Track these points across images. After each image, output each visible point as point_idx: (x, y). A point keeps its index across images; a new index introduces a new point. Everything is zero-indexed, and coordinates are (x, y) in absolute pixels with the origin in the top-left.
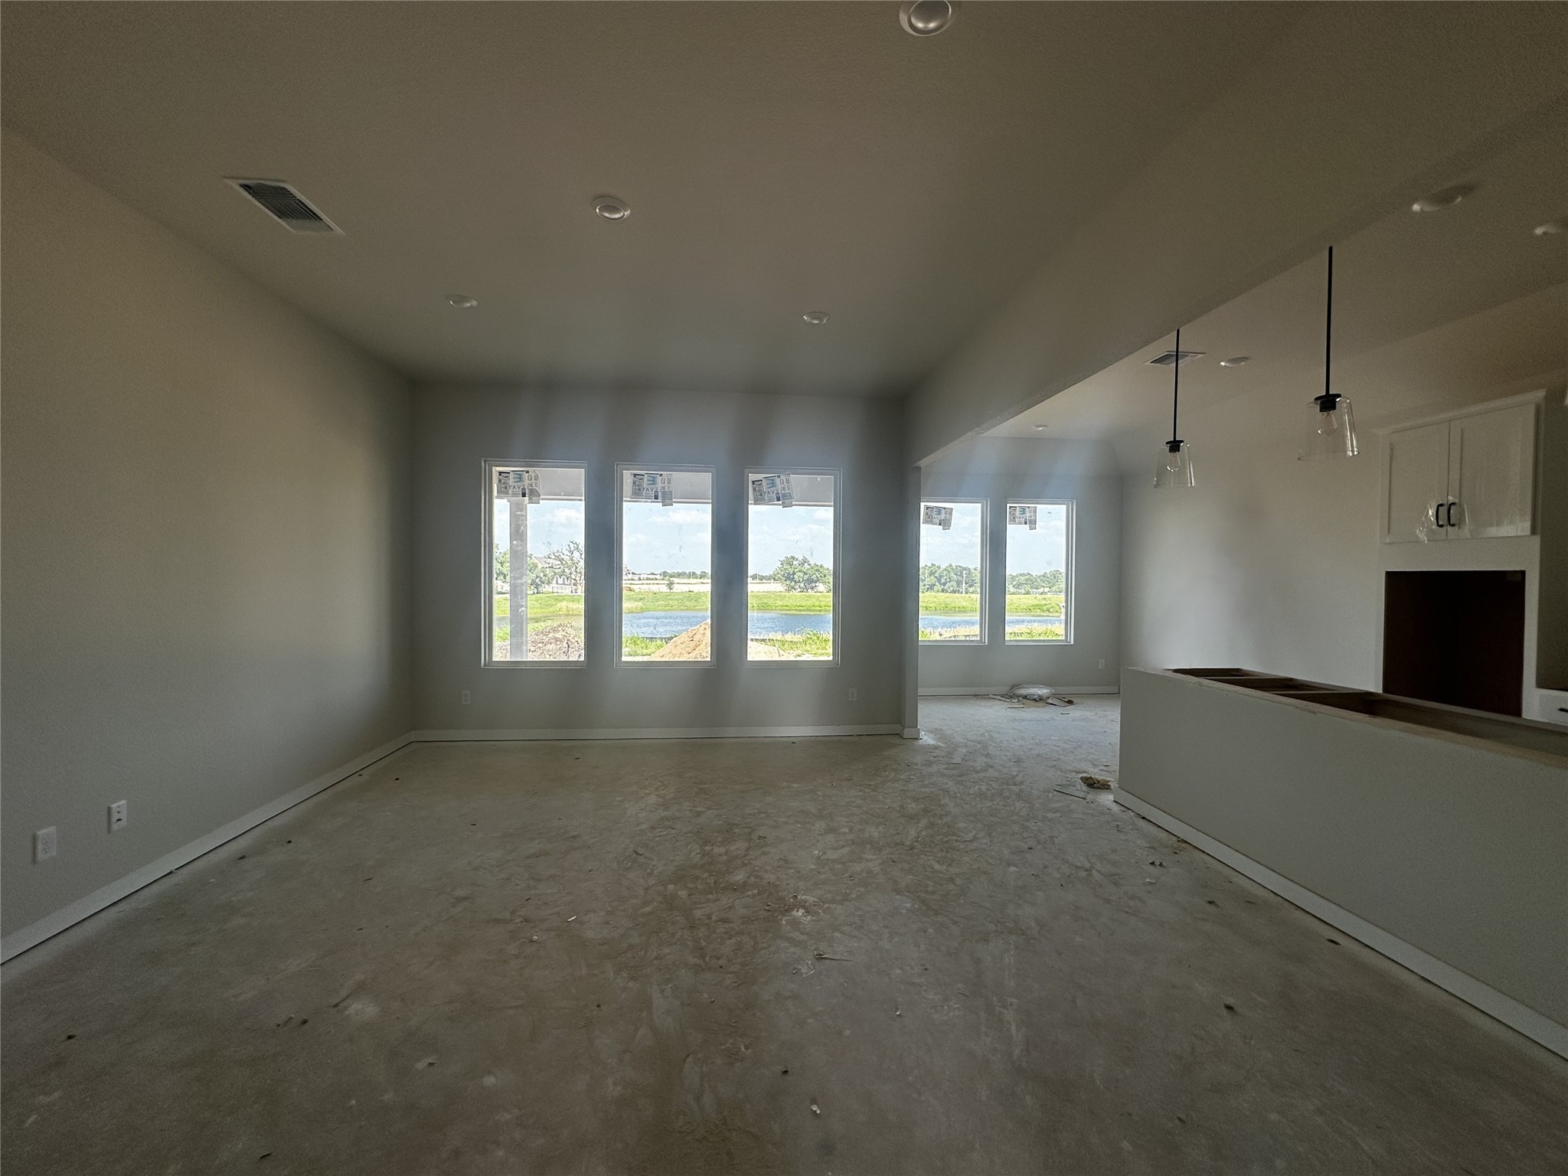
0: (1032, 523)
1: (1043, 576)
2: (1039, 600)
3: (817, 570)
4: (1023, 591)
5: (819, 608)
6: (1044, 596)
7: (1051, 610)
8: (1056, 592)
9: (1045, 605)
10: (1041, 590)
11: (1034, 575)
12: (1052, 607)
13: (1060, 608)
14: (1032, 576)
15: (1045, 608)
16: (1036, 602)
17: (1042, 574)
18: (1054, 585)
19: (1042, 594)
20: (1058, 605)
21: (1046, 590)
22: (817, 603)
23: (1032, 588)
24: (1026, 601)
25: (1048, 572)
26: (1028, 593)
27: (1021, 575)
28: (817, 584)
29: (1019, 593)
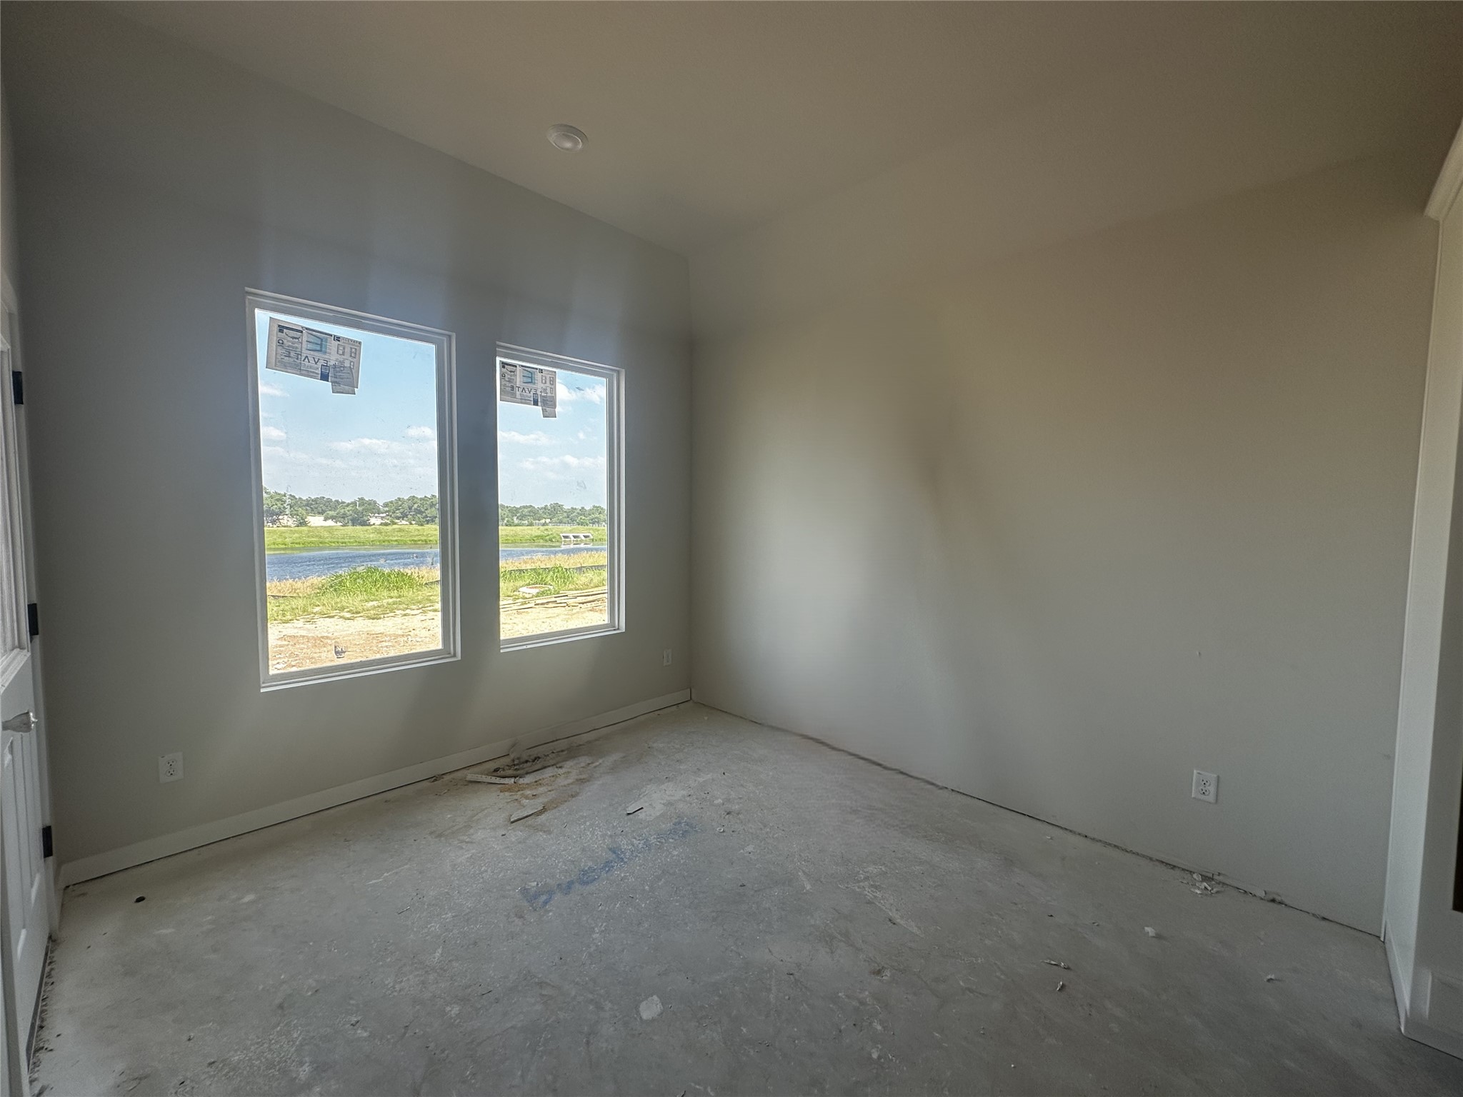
0: (547, 403)
1: (545, 508)
2: (542, 531)
3: (278, 500)
4: (526, 522)
5: (284, 546)
6: (546, 527)
7: (554, 540)
8: (556, 522)
9: (548, 535)
10: (543, 521)
11: (536, 507)
12: (554, 537)
13: (561, 538)
14: (534, 507)
15: (547, 538)
16: (539, 533)
17: (543, 506)
18: (554, 517)
19: (543, 525)
20: (559, 535)
21: (548, 521)
22: (280, 540)
23: (534, 519)
24: (529, 532)
25: (549, 505)
26: (531, 525)
27: (524, 507)
28: (280, 517)
29: (523, 525)
